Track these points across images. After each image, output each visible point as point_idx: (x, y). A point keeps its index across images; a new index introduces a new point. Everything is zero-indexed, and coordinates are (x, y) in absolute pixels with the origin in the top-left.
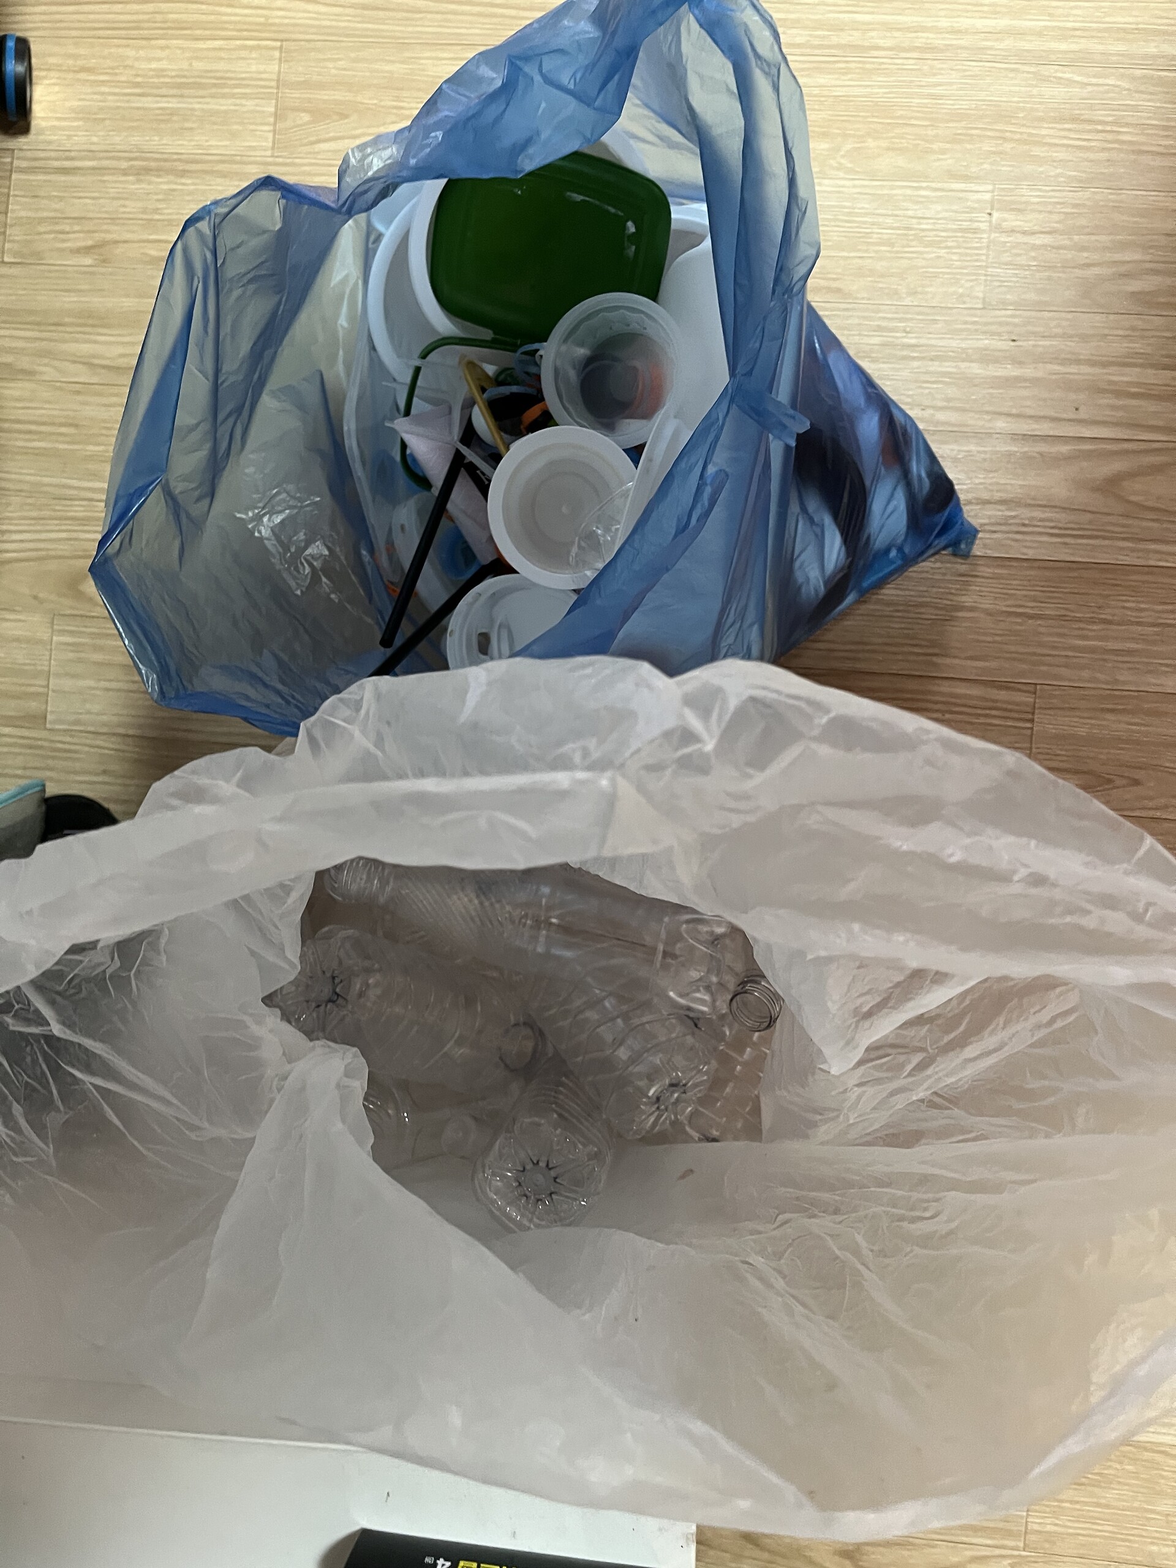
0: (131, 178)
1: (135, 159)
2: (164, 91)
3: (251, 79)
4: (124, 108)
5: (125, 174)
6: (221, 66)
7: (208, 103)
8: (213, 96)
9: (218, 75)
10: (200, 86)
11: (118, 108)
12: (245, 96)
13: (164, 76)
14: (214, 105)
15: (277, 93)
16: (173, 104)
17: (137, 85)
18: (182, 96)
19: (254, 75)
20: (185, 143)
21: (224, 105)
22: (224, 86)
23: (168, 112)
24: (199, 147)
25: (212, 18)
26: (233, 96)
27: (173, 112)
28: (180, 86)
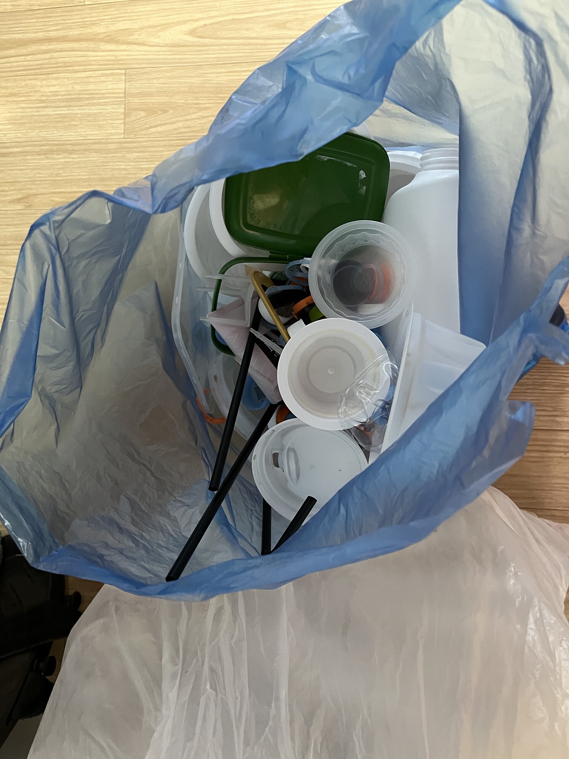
0: (42, 157)
1: (43, 145)
2: (58, 104)
3: (109, 93)
4: (36, 116)
5: (39, 155)
6: (92, 87)
7: (84, 109)
8: (86, 105)
9: (91, 92)
10: (80, 99)
11: (33, 116)
12: (106, 104)
13: (58, 95)
14: (87, 110)
15: (125, 100)
16: (64, 111)
17: (43, 101)
18: (69, 106)
19: (111, 91)
20: (73, 134)
21: (94, 110)
22: (93, 98)
23: (61, 116)
24: (80, 135)
25: (84, 59)
26: (98, 104)
27: (64, 116)
28: (68, 100)
